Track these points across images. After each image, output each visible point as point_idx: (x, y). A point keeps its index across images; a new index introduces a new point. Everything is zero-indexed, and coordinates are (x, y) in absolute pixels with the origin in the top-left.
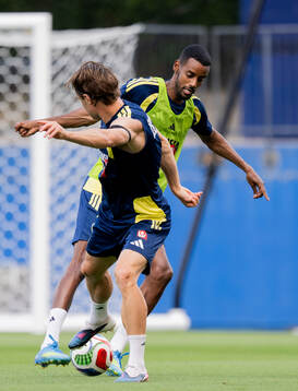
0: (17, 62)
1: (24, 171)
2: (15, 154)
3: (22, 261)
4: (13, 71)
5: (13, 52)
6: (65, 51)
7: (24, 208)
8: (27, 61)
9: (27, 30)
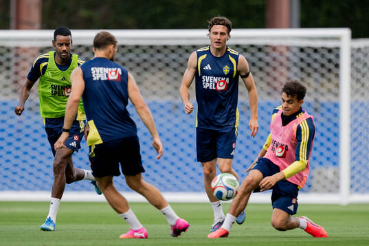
0: (332, 56)
1: (336, 115)
2: (331, 106)
3: (335, 164)
4: (330, 61)
5: (330, 51)
6: (359, 50)
7: (336, 135)
8: (338, 56)
9: (338, 38)
